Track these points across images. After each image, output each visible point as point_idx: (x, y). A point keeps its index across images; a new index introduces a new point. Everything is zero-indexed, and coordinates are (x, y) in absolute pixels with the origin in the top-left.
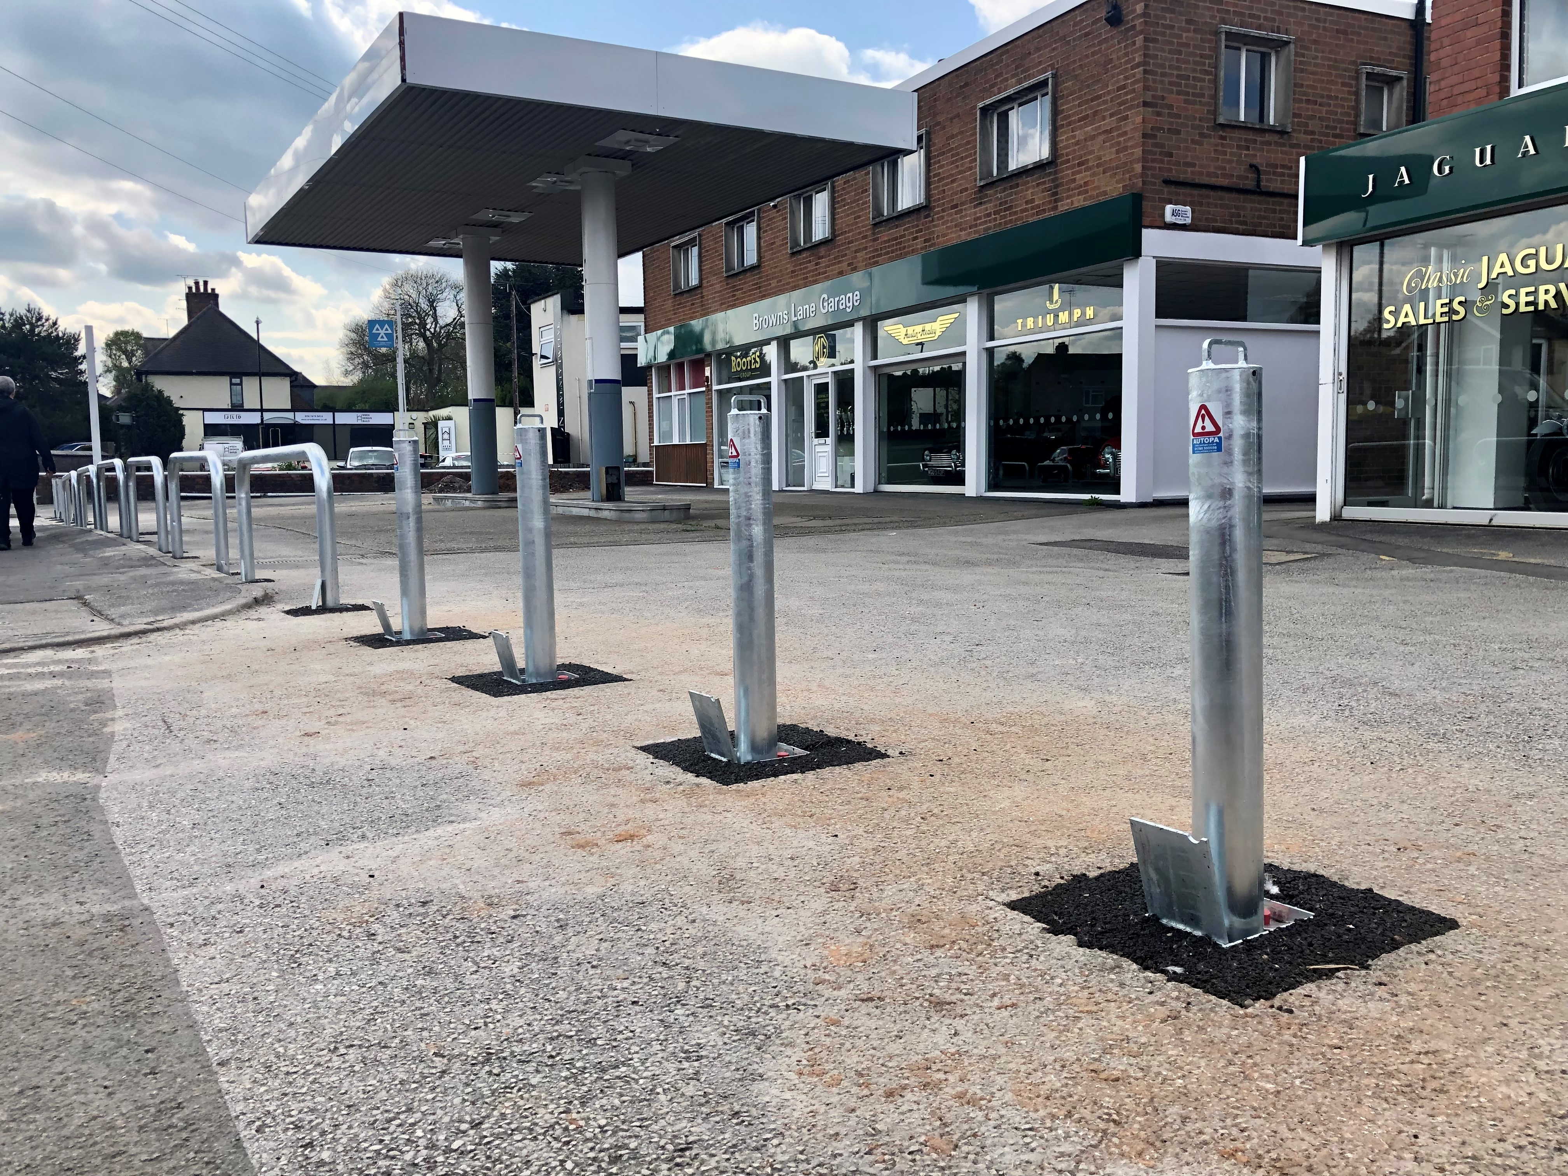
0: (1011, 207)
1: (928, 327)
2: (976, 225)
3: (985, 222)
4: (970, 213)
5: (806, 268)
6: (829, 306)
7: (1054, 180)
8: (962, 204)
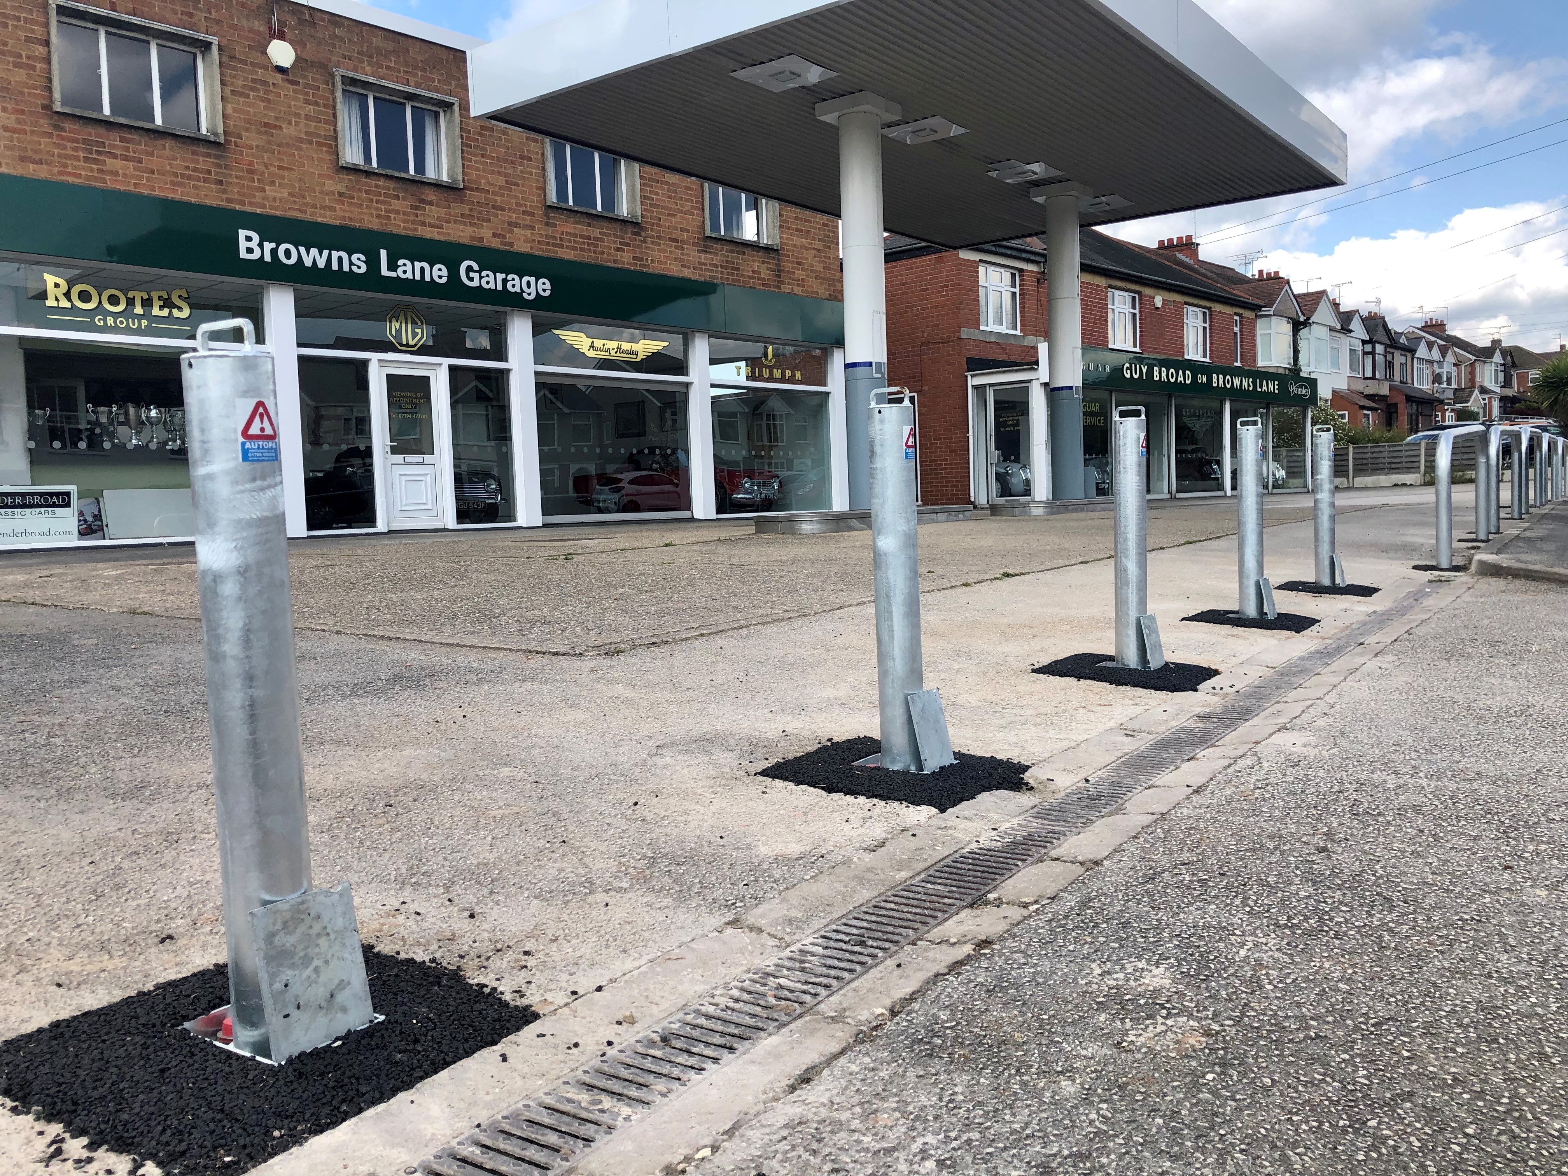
0: (738, 269)
1: (625, 346)
2: (701, 269)
3: (711, 270)
5: (386, 203)
6: (484, 281)
7: (778, 265)
8: (683, 241)
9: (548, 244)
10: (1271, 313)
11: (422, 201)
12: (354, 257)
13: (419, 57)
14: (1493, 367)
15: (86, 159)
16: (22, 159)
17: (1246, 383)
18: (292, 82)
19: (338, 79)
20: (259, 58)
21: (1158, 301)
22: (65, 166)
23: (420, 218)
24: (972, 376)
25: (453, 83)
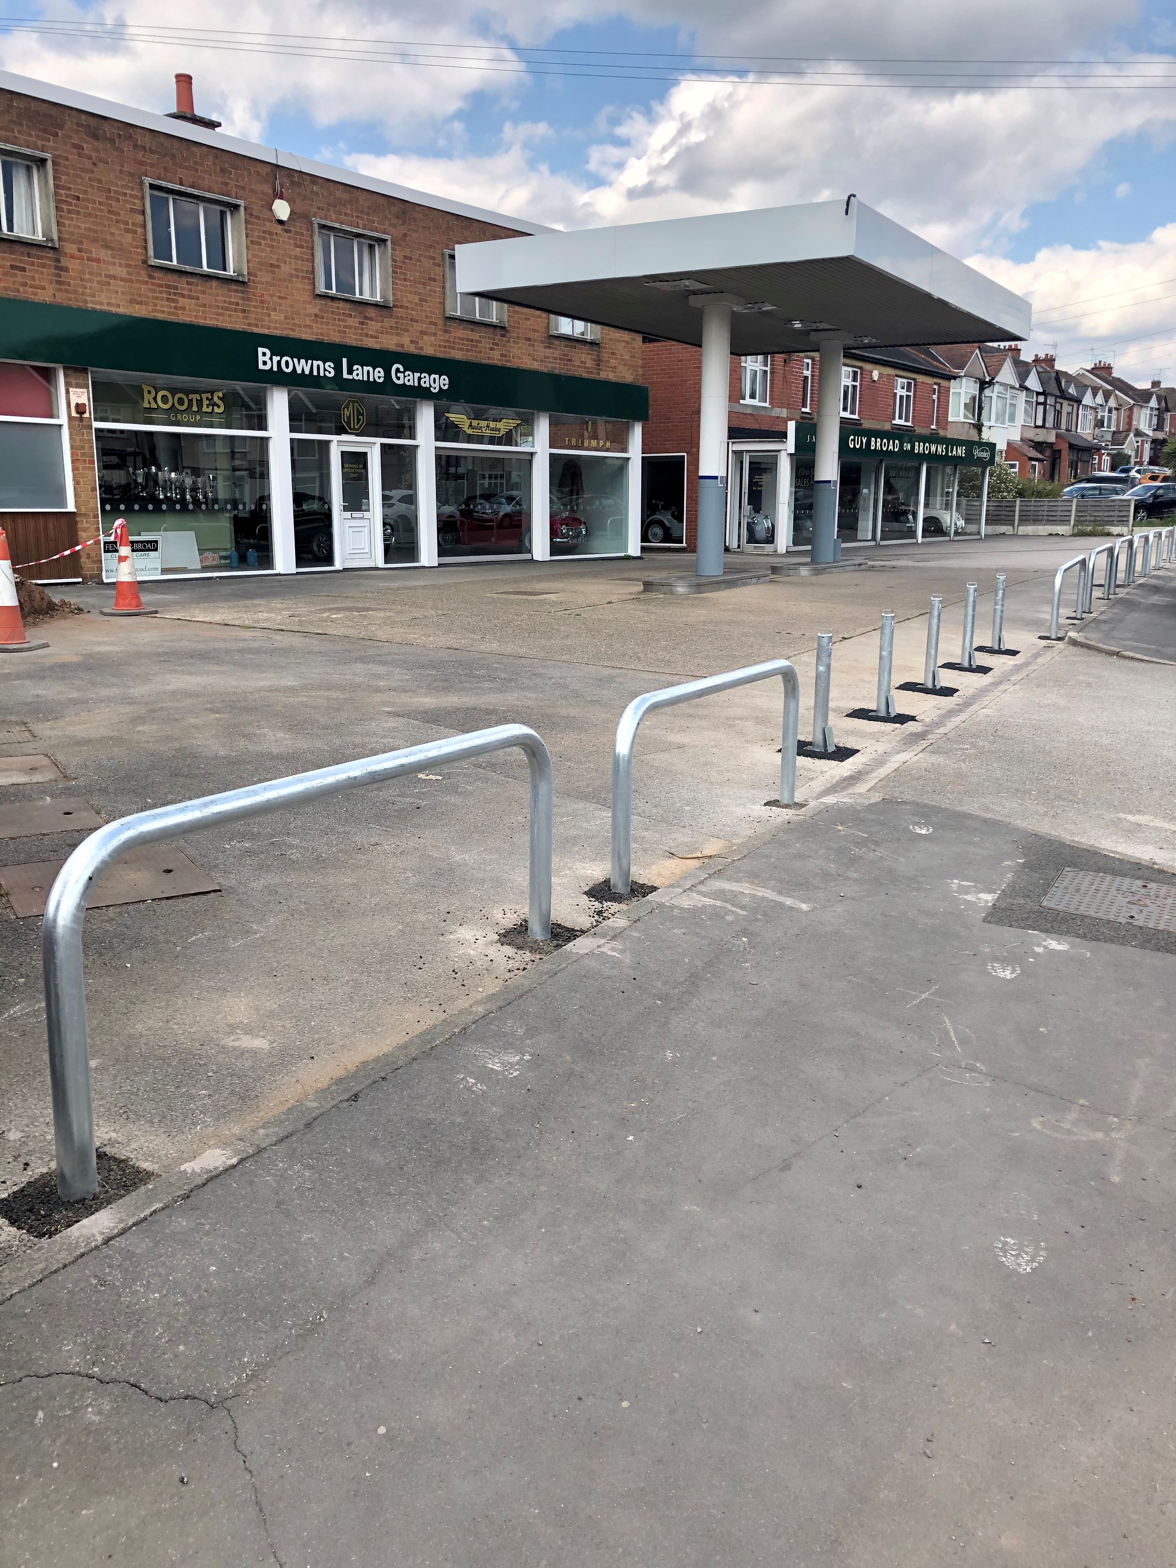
0: (571, 360)
1: (492, 424)
2: (545, 361)
3: (553, 362)
4: (541, 350)
6: (407, 378)
7: (598, 356)
8: (535, 340)
9: (445, 347)
10: (962, 374)
11: (366, 318)
12: (327, 364)
13: (366, 204)
14: (1148, 412)
15: (168, 299)
16: (132, 301)
17: (941, 449)
18: (287, 231)
19: (316, 226)
20: (266, 214)
21: (875, 375)
22: (155, 305)
23: (365, 331)
24: (733, 443)
25: (387, 223)
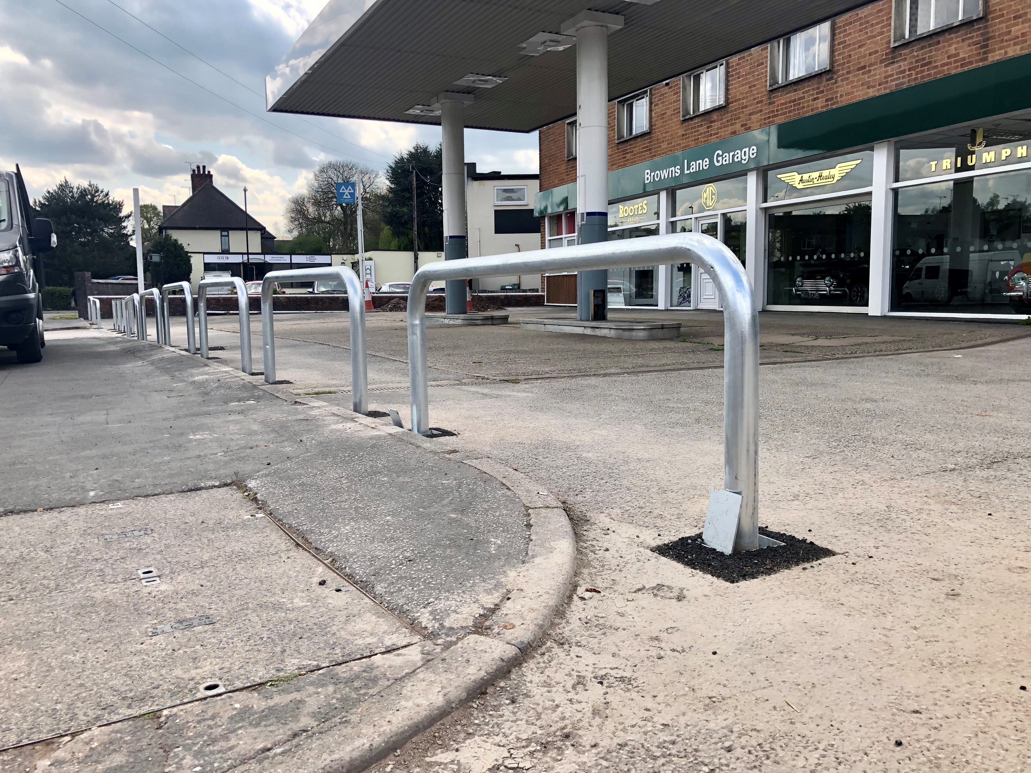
0: (930, 63)
1: (825, 173)
2: (887, 82)
3: (898, 79)
4: (879, 72)
5: (698, 131)
6: (724, 160)
7: (985, 34)
8: (871, 65)
9: (769, 118)
12: (677, 168)
15: (623, 158)
16: (612, 165)
18: (670, 88)
22: (619, 163)
